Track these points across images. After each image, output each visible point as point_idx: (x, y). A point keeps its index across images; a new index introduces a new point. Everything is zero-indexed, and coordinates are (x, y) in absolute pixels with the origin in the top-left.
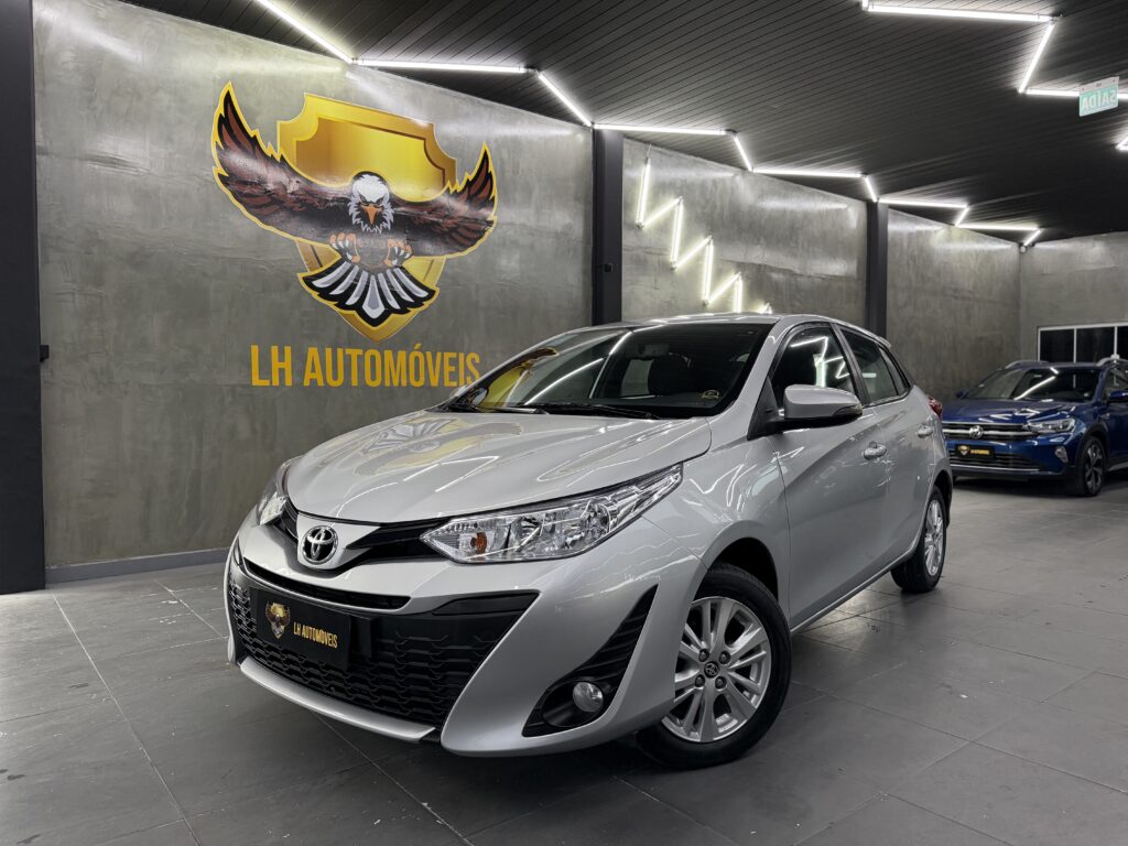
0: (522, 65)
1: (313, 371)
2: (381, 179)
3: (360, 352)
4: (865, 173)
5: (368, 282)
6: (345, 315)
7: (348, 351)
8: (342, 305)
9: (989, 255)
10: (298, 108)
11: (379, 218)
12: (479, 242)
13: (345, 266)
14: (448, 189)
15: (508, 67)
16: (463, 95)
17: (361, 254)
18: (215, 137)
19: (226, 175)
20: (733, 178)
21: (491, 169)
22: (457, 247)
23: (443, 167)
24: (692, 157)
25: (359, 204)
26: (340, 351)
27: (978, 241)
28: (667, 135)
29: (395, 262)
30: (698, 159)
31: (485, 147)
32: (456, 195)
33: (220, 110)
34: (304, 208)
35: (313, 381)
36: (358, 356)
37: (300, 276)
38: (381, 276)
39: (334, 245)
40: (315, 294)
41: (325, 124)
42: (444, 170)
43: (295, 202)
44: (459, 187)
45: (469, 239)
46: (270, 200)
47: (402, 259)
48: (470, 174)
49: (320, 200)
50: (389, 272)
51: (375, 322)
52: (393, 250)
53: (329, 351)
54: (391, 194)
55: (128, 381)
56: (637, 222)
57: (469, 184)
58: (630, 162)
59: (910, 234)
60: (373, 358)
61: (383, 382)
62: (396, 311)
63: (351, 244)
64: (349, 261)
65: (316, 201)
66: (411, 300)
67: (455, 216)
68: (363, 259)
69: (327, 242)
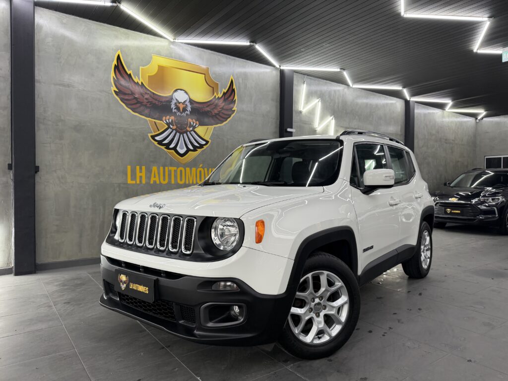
0: (248, 41)
1: (155, 177)
2: (186, 92)
3: (175, 168)
4: (404, 87)
5: (179, 137)
6: (169, 153)
7: (170, 168)
8: (168, 148)
9: (461, 123)
10: (148, 62)
11: (185, 110)
12: (229, 120)
13: (169, 130)
14: (215, 96)
15: (242, 42)
16: (223, 55)
17: (176, 125)
18: (113, 74)
19: (117, 91)
20: (343, 89)
21: (234, 87)
23: (213, 86)
24: (325, 81)
25: (176, 103)
26: (166, 168)
27: (456, 118)
28: (314, 71)
29: (191, 129)
30: (329, 82)
31: (232, 77)
32: (219, 99)
33: (115, 62)
34: (151, 105)
35: (155, 182)
36: (175, 170)
37: (150, 135)
38: (185, 135)
39: (165, 121)
40: (156, 143)
42: (213, 88)
43: (147, 102)
44: (220, 95)
45: (224, 118)
46: (136, 102)
47: (194, 127)
48: (225, 89)
49: (159, 101)
50: (188, 133)
51: (182, 155)
52: (190, 123)
53: (161, 168)
54: (190, 99)
55: (73, 182)
56: (300, 110)
57: (225, 94)
58: (296, 84)
59: (425, 115)
60: (181, 171)
61: (185, 182)
62: (191, 150)
63: (172, 121)
64: (171, 128)
65: (157, 102)
66: (198, 145)
67: (218, 108)
68: (177, 127)
69: (162, 120)
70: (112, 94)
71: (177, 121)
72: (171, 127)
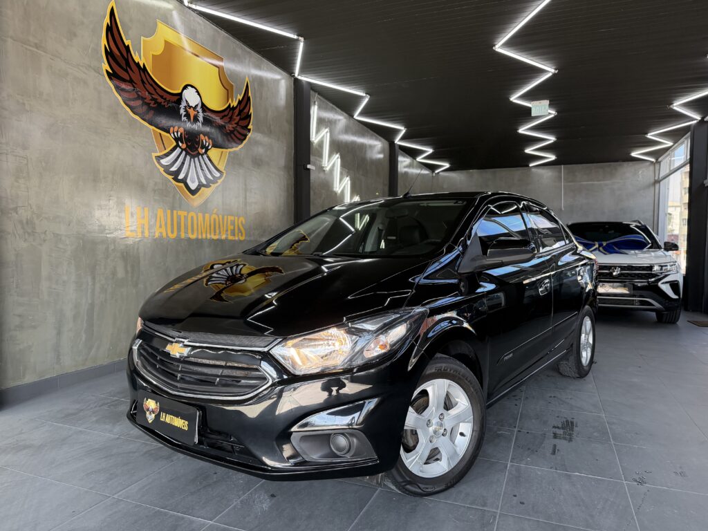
1: (161, 227)
2: (197, 92)
3: (185, 213)
4: (405, 127)
5: (190, 165)
6: (177, 186)
7: (180, 213)
8: (176, 179)
10: (151, 31)
11: (196, 119)
12: (245, 142)
13: (178, 150)
14: (230, 105)
16: (238, 42)
17: (186, 144)
18: (104, 42)
19: (111, 72)
21: (250, 94)
22: (234, 144)
23: (228, 89)
25: (185, 107)
26: (175, 212)
29: (204, 151)
30: (334, 106)
31: (247, 80)
32: (234, 108)
33: (107, 20)
34: (155, 106)
35: (161, 233)
36: (185, 216)
37: (154, 155)
38: (196, 159)
39: (172, 134)
40: (162, 169)
41: (168, 45)
42: (227, 90)
43: (151, 100)
44: (235, 104)
45: (239, 139)
46: (136, 96)
47: (207, 150)
48: (240, 95)
49: (165, 99)
50: (200, 157)
51: (193, 192)
52: (202, 141)
53: (169, 212)
54: (202, 103)
55: (46, 231)
57: (240, 102)
60: (192, 217)
61: (198, 235)
62: (204, 186)
63: (181, 134)
64: (180, 147)
65: (163, 100)
66: (212, 178)
67: (233, 123)
68: (187, 146)
69: (168, 132)
70: (103, 75)
71: (186, 137)
72: (180, 144)
